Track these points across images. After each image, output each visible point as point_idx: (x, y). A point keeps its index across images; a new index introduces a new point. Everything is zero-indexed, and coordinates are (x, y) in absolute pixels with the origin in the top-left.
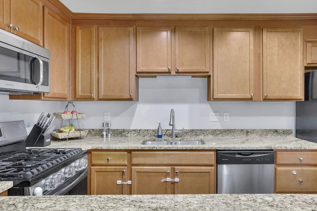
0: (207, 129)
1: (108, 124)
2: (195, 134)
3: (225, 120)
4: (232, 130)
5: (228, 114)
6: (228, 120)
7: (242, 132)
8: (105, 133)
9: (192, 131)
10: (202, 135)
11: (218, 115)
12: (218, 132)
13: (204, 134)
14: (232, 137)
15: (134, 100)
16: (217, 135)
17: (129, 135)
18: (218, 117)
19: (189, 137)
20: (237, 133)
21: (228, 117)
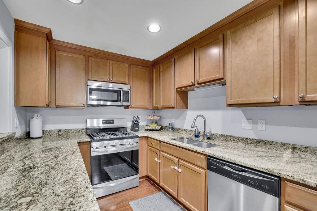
0: (238, 136)
1: (171, 124)
2: (226, 140)
3: (260, 129)
4: (268, 141)
5: (264, 122)
6: (264, 129)
7: (284, 147)
8: (170, 130)
9: (223, 136)
10: (232, 141)
11: (251, 122)
12: (249, 142)
13: (234, 140)
14: (268, 150)
15: (175, 108)
16: (248, 144)
17: (182, 133)
18: (251, 124)
19: (220, 141)
20: (276, 146)
21: (264, 126)
